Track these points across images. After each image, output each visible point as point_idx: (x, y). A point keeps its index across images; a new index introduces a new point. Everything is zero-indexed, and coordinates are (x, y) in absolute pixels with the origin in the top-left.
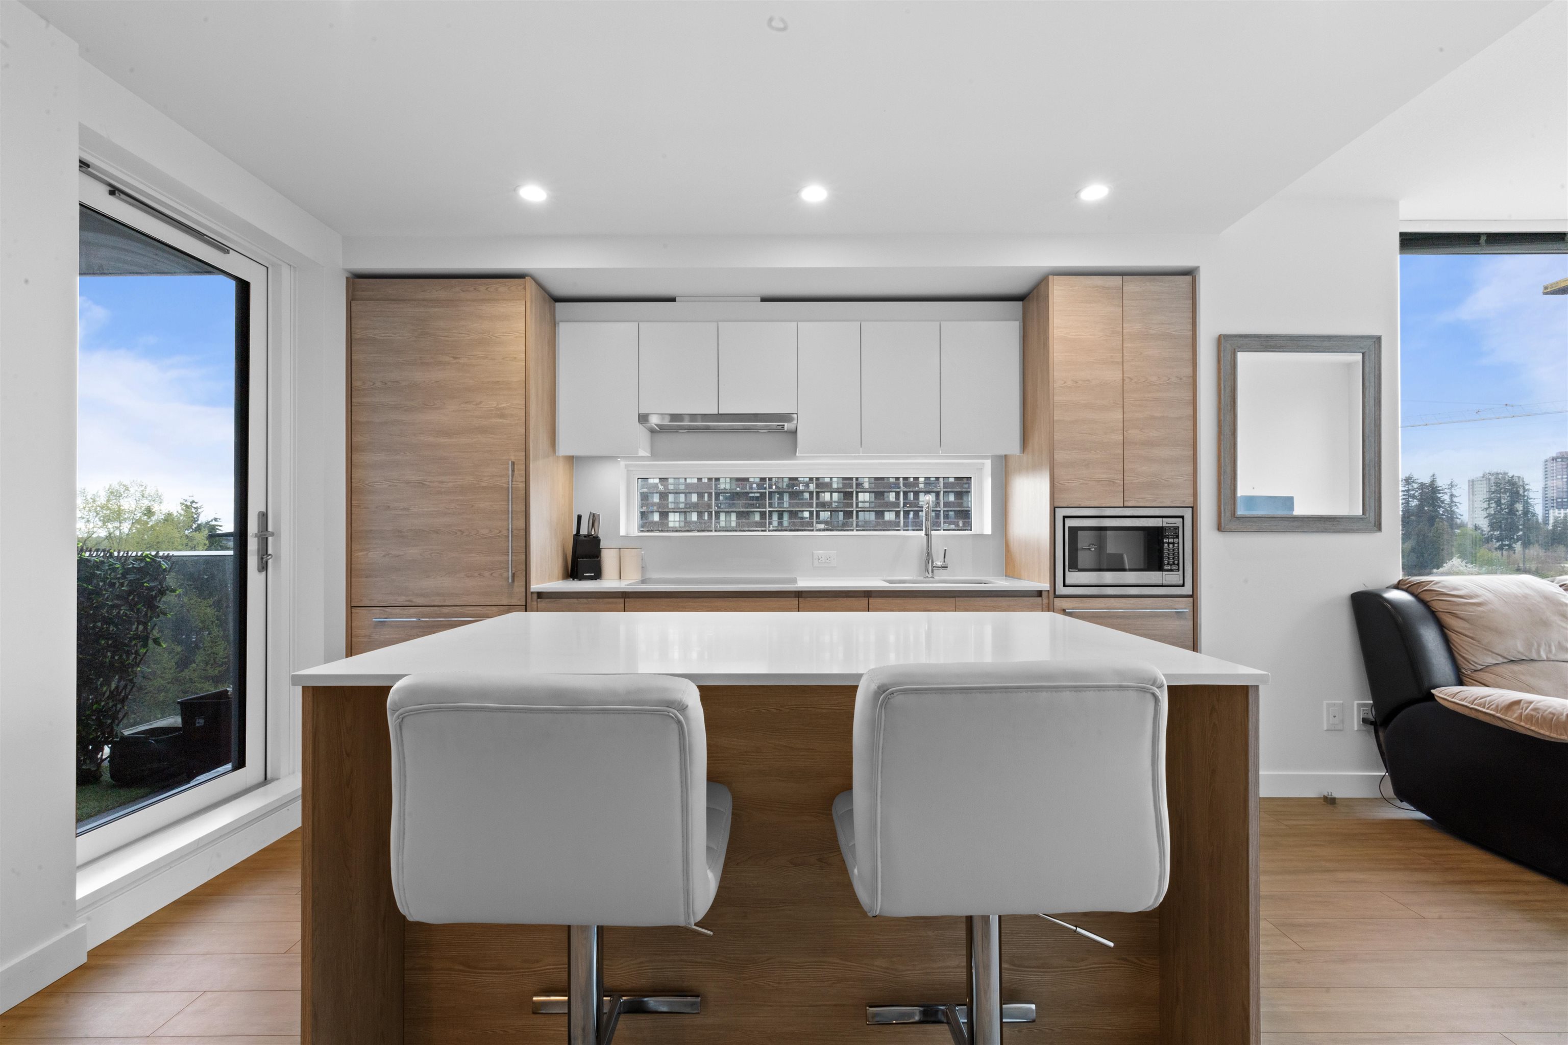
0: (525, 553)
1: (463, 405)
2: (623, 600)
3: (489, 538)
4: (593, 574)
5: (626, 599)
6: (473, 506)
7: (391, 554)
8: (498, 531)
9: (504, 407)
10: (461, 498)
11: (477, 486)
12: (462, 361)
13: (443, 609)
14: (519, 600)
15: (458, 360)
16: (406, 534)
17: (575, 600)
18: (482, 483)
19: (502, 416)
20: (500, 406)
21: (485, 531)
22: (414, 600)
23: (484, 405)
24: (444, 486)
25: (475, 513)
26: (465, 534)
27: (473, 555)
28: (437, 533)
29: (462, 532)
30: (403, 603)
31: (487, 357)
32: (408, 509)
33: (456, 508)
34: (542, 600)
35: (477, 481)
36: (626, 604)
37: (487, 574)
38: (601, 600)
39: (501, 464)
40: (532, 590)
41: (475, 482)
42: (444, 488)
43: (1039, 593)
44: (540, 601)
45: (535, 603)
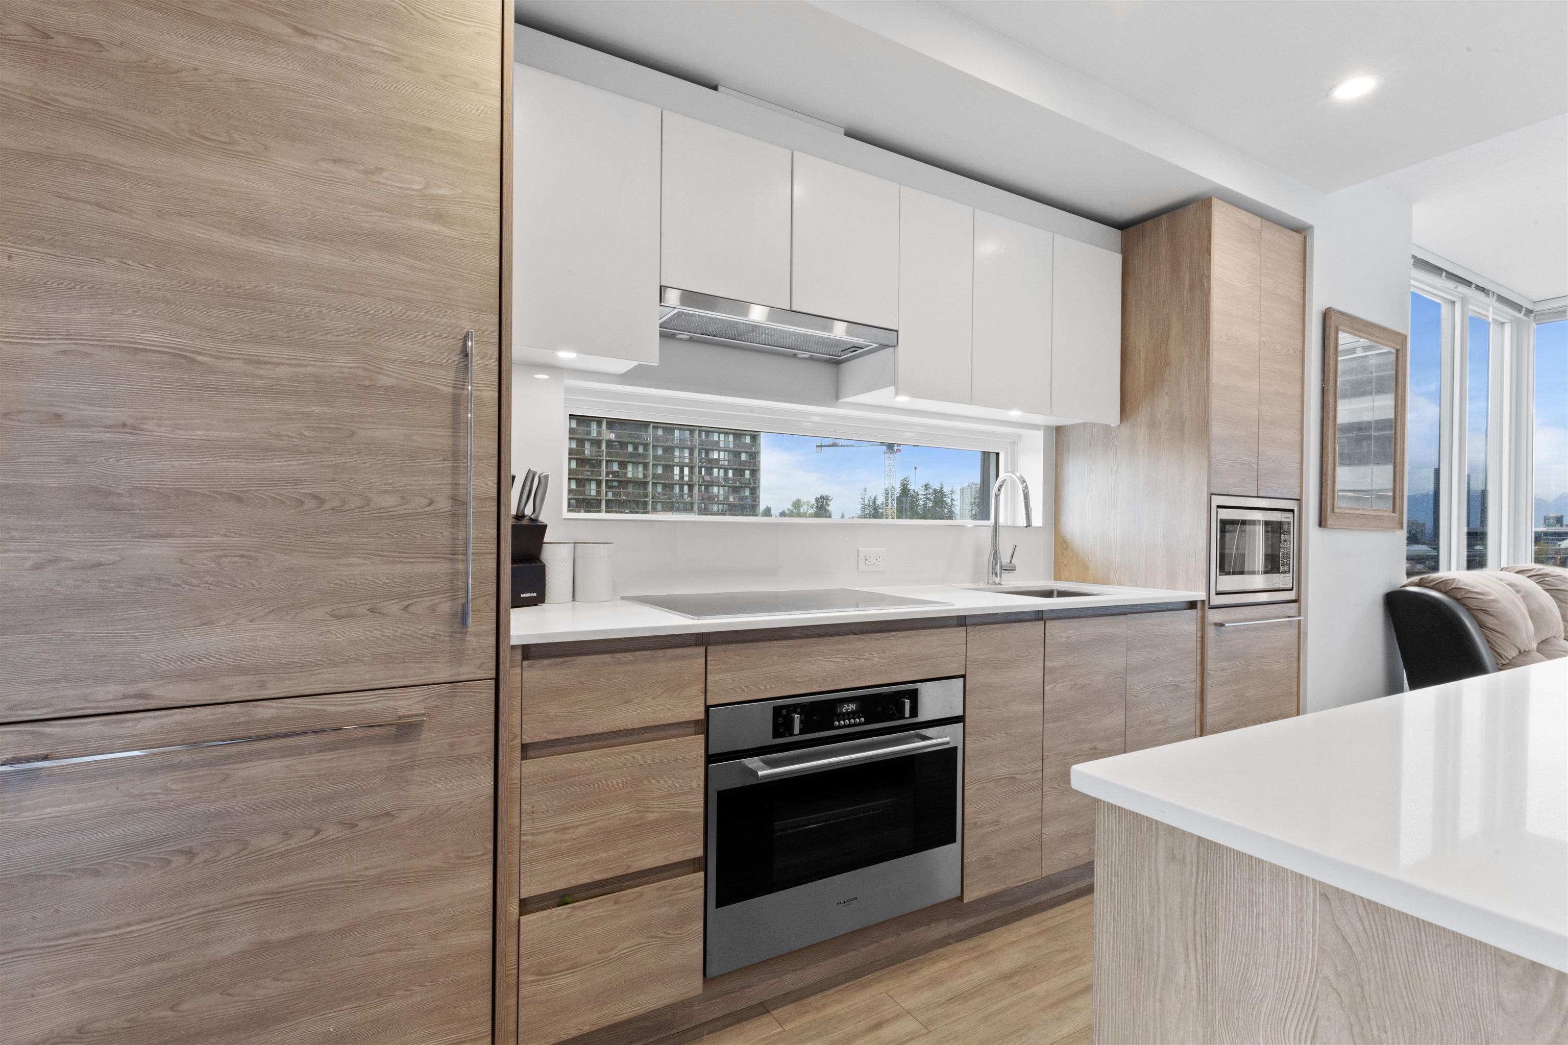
0: (495, 556)
1: (324, 165)
2: (702, 649)
3: (402, 517)
4: (535, 594)
5: (709, 648)
6: (353, 434)
7: (69, 560)
8: (426, 502)
9: (443, 196)
10: (317, 409)
11: (367, 383)
12: (324, 46)
13: (260, 709)
14: (480, 667)
15: (309, 41)
16: (128, 500)
17: (607, 658)
18: (382, 377)
19: (438, 217)
20: (434, 191)
21: (390, 501)
22: (157, 692)
23: (387, 179)
24: (261, 372)
25: (359, 454)
26: (327, 506)
27: (352, 560)
28: (239, 500)
29: (321, 501)
30: (112, 704)
31: (398, 60)
32: (135, 429)
33: (302, 435)
34: (532, 661)
35: (365, 369)
36: (709, 658)
37: (393, 608)
38: (660, 653)
39: (435, 336)
40: (513, 642)
41: (360, 372)
42: (261, 377)
43: (1192, 605)
44: (529, 666)
45: (518, 670)
